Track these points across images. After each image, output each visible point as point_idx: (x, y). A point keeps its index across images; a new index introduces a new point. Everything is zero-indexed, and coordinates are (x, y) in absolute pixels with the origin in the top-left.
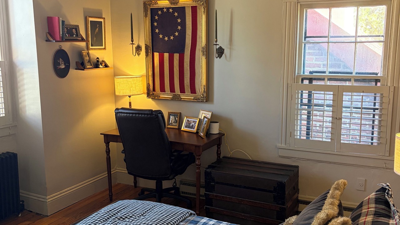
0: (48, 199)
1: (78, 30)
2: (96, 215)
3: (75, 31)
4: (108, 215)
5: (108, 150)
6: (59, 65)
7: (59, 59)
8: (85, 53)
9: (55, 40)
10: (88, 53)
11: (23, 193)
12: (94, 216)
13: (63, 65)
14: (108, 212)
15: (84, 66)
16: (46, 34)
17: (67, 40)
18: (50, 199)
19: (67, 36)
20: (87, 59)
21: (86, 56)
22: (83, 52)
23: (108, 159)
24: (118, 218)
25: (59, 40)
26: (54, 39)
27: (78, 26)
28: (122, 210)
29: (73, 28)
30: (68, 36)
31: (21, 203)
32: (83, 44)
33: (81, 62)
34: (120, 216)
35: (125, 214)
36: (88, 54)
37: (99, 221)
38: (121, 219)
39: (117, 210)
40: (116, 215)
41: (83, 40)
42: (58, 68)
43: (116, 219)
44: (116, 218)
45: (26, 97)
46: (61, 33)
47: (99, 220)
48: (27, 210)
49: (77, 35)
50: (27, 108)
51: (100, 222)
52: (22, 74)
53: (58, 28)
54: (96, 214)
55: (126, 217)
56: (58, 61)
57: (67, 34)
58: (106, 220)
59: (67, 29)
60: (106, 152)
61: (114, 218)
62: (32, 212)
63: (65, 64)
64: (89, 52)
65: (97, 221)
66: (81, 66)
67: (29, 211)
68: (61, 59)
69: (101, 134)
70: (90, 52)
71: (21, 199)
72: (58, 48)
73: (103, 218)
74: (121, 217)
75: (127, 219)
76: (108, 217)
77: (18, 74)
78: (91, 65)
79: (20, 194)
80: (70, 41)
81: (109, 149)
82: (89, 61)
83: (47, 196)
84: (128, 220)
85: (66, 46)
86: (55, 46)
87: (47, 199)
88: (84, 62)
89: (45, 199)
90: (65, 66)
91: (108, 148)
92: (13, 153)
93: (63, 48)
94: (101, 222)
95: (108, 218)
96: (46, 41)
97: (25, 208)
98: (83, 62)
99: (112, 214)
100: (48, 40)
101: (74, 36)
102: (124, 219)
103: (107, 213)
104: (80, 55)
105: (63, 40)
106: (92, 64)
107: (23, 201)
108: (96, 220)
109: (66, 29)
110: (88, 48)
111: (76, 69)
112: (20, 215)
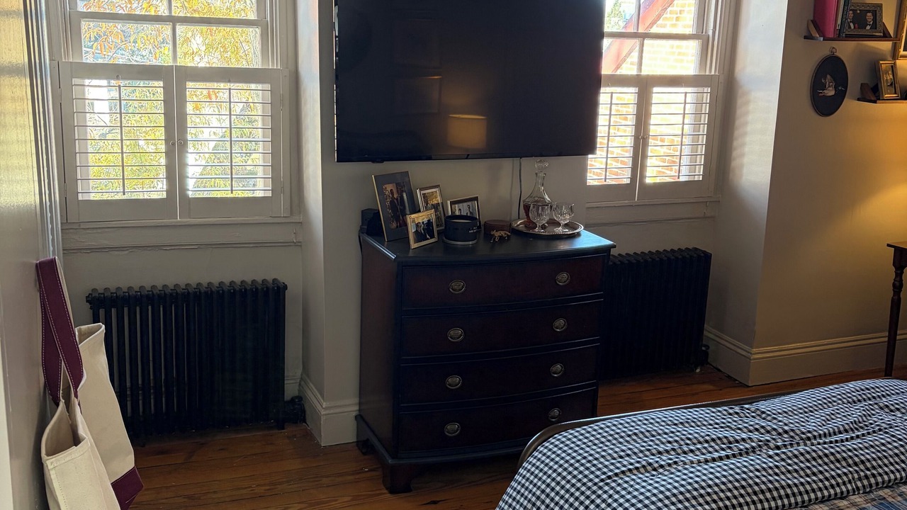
0: (754, 354)
1: (878, 15)
2: (837, 388)
3: (872, 18)
4: (860, 395)
5: (897, 284)
6: (824, 88)
7: (826, 77)
8: (884, 65)
9: (824, 36)
10: (892, 66)
11: (709, 331)
12: (832, 390)
13: (831, 89)
14: (863, 390)
15: (877, 94)
16: (808, 21)
17: (850, 37)
18: (758, 353)
19: (852, 27)
20: (887, 80)
21: (888, 72)
22: (881, 62)
23: (896, 304)
24: (879, 406)
25: (831, 36)
26: (822, 33)
27: (880, 6)
28: (893, 394)
29: (869, 11)
30: (855, 27)
31: (703, 348)
32: (886, 46)
33: (872, 85)
34: (886, 403)
35: (897, 404)
36: (893, 68)
37: (840, 399)
38: (887, 410)
39: (883, 391)
40: (878, 399)
41: (886, 36)
42: (821, 94)
43: (876, 406)
44: (876, 404)
45: (747, 149)
46: (839, 22)
47: (839, 397)
48: (711, 365)
49: (874, 27)
50: (745, 170)
51: (840, 402)
52: (748, 103)
53: (834, 12)
54: (836, 386)
55: (898, 409)
56: (823, 81)
57: (852, 25)
58: (855, 402)
59: (853, 13)
60: (894, 285)
61: (871, 403)
62: (719, 370)
63: (836, 88)
64: (895, 64)
65: (834, 399)
66: (872, 93)
67: (714, 367)
68: (828, 76)
69: (888, 245)
70: (899, 62)
71: (704, 343)
72: (827, 53)
73: (849, 397)
74: (887, 406)
75: (898, 412)
76: (860, 398)
77: (739, 101)
78: (896, 93)
79: (705, 333)
80: (857, 39)
81: (901, 280)
82: (891, 85)
83: (752, 347)
84: (900, 415)
85: (846, 50)
86: (822, 49)
87: (751, 353)
88: (879, 86)
89: (749, 352)
90: (836, 91)
91: (898, 279)
92: (704, 252)
93: (837, 54)
94: (843, 402)
95: (859, 401)
96: (806, 38)
97: (709, 361)
98: (877, 85)
99: (869, 396)
100: (808, 37)
101: (868, 27)
102: (892, 411)
103: (858, 391)
104: (874, 69)
105: (841, 36)
106: (898, 90)
107: (708, 347)
108: (834, 397)
109: (851, 12)
110: (895, 55)
111: (859, 100)
112: (698, 370)
